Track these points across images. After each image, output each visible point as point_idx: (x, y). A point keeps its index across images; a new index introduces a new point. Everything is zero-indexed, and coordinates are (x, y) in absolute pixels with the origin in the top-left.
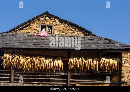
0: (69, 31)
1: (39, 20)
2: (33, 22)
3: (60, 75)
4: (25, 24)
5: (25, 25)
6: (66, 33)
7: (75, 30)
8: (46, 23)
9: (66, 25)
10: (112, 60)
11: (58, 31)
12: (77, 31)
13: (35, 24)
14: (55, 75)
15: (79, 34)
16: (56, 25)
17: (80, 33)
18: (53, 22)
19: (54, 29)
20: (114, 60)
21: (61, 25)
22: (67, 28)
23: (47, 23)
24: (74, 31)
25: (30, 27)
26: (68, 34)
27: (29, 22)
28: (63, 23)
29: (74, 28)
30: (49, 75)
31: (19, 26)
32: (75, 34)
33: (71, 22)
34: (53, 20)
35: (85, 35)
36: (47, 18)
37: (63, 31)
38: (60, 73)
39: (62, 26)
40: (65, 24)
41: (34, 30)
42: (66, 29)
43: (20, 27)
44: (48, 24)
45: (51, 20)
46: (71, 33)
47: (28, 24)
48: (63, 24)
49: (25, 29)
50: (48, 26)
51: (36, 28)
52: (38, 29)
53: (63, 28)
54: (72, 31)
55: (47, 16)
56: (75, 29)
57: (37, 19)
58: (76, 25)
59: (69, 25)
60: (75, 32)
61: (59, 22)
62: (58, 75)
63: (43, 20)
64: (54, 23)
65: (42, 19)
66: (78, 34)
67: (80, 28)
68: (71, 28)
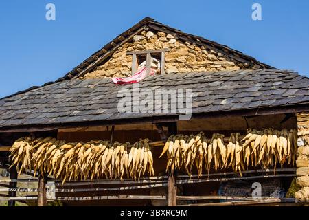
0: (202, 63)
1: (132, 41)
2: (117, 49)
3: (152, 186)
4: (99, 56)
5: (100, 58)
6: (194, 67)
7: (215, 58)
8: (147, 48)
9: (192, 47)
10: (275, 136)
11: (174, 63)
12: (220, 58)
13: (124, 53)
14: (139, 187)
15: (227, 67)
16: (169, 50)
17: (229, 63)
18: (164, 41)
19: (166, 62)
20: (281, 138)
21: (182, 47)
22: (195, 54)
23: (150, 47)
24: (213, 60)
25: (113, 61)
26: (200, 70)
27: (108, 50)
28: (187, 43)
29: (212, 51)
30: (127, 188)
31: (85, 61)
32: (216, 68)
33: (203, 39)
34: (162, 39)
35: (241, 69)
36: (150, 34)
37: (188, 63)
38: (152, 180)
39: (183, 50)
40: (191, 44)
41: (121, 69)
42: (193, 58)
43: (90, 63)
44: (152, 48)
45: (158, 37)
46: (206, 66)
47: (106, 54)
48: (187, 45)
49: (101, 69)
50: (153, 55)
51: (126, 64)
52: (130, 65)
53: (187, 56)
54: (209, 62)
55: (148, 28)
56: (216, 55)
57: (126, 40)
58: (215, 43)
59: (200, 47)
60: (215, 62)
61: (177, 40)
62: (147, 186)
63: (140, 40)
64: (165, 46)
65: (137, 38)
66: (225, 68)
67: (227, 51)
68: (206, 52)
